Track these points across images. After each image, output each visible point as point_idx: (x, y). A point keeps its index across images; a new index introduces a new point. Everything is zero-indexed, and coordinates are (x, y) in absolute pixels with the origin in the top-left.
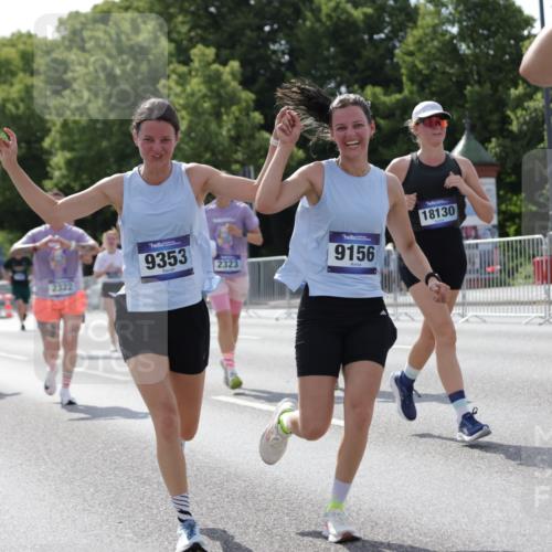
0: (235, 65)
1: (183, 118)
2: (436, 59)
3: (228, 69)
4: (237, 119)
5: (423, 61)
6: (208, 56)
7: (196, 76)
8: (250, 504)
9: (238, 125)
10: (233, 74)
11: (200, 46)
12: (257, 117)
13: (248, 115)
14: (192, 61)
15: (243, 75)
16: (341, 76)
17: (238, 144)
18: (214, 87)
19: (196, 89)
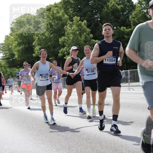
0: (85, 21)
1: (71, 36)
2: (141, 19)
3: (83, 23)
4: (85, 36)
5: (137, 20)
6: (78, 19)
7: (75, 25)
8: (88, 141)
9: (86, 38)
10: (85, 24)
11: (76, 17)
12: (91, 35)
13: (89, 35)
14: (74, 21)
15: (87, 24)
16: (115, 24)
17: (86, 43)
18: (80, 27)
19: (75, 28)
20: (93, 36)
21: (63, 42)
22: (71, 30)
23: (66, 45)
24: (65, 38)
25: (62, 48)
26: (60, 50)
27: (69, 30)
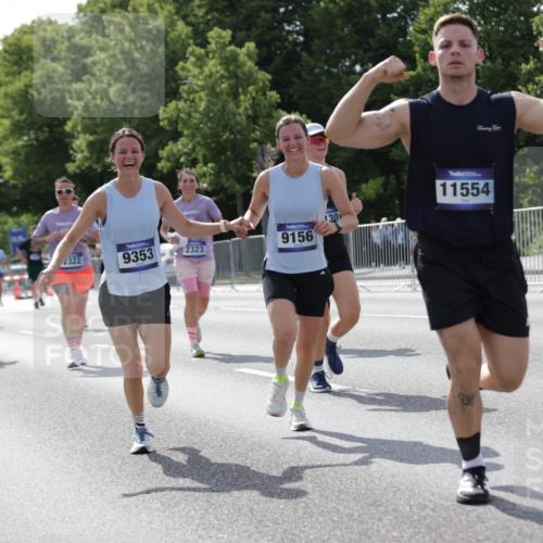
0: (251, 45)
3: (244, 50)
4: (254, 99)
6: (224, 38)
7: (213, 58)
9: (255, 104)
10: (249, 55)
11: (216, 29)
12: (274, 96)
13: (265, 94)
14: (209, 43)
15: (258, 55)
16: (356, 54)
17: (255, 123)
18: (231, 68)
19: (214, 70)
20: (282, 97)
21: (174, 122)
22: (201, 77)
23: (186, 133)
24: (181, 104)
25: (170, 143)
26: (163, 149)
27: (194, 76)
